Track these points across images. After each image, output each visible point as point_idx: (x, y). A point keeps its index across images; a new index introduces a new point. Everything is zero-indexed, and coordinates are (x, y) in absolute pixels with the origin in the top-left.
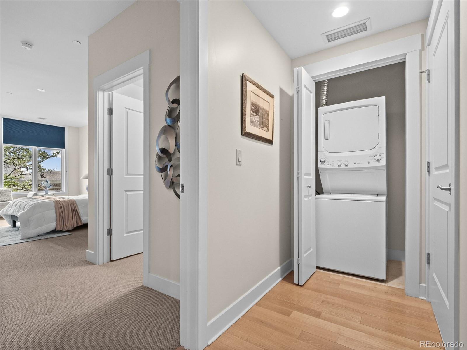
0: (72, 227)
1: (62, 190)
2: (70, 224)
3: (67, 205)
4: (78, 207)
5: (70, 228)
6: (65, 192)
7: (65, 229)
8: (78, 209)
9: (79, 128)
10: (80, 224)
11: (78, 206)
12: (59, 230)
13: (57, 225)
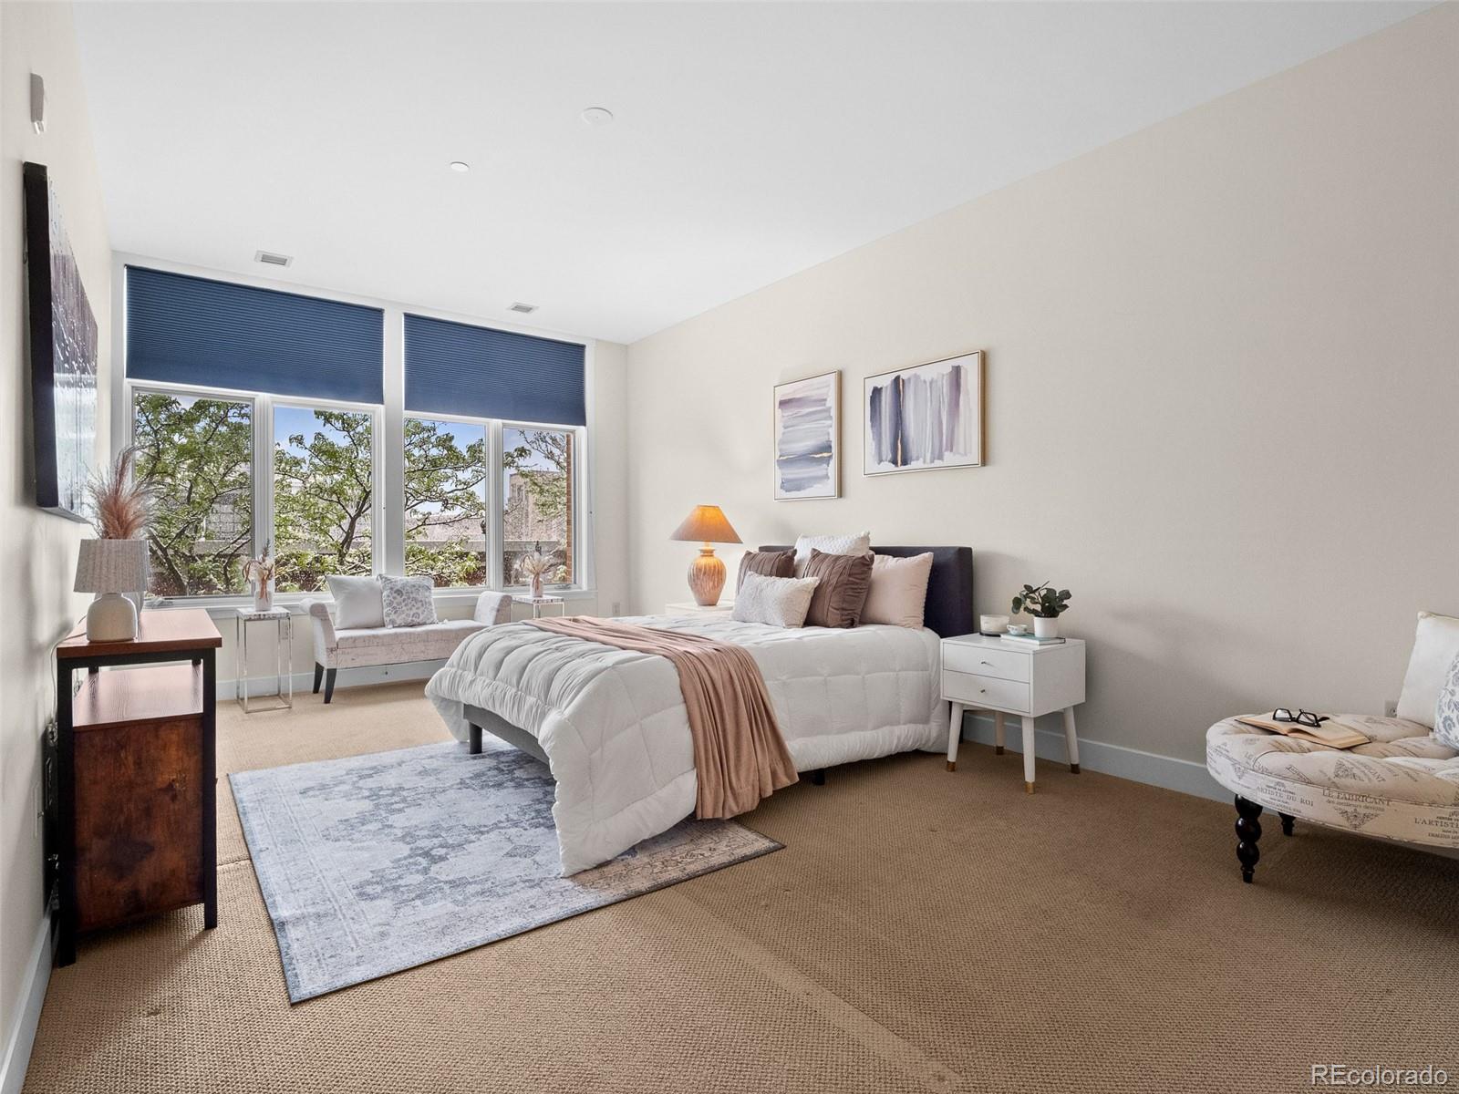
0: (757, 795)
1: (575, 583)
2: (747, 781)
3: (726, 677)
4: (763, 684)
5: (749, 801)
6: (585, 588)
7: (731, 811)
8: (767, 694)
9: (626, 346)
10: (785, 782)
11: (767, 683)
12: (711, 817)
13: (701, 789)
